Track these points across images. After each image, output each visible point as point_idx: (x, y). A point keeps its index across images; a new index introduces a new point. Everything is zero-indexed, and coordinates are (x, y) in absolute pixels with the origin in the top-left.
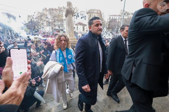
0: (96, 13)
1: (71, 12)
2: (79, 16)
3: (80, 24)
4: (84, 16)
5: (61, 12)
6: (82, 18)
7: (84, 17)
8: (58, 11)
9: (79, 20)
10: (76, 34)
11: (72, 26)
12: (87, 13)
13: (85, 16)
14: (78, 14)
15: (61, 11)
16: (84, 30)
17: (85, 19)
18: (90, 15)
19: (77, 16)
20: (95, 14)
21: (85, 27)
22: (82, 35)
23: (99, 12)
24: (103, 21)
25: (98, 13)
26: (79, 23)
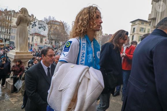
0: (58, 25)
1: (26, 20)
2: (36, 25)
3: (38, 35)
4: (42, 26)
5: (9, 17)
6: (40, 28)
7: (42, 28)
8: (4, 14)
9: (36, 29)
10: (30, 46)
11: (25, 38)
12: (48, 24)
13: (45, 27)
14: (34, 23)
15: (10, 15)
16: (41, 41)
17: (44, 30)
18: (51, 26)
19: (33, 25)
20: (57, 26)
21: (44, 39)
22: (39, 48)
23: (61, 24)
24: (66, 35)
25: (60, 26)
26: (36, 33)
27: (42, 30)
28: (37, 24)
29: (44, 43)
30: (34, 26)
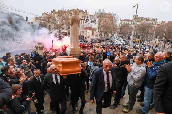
0: (107, 17)
2: (88, 20)
3: (90, 28)
4: (94, 20)
5: (70, 15)
6: (91, 22)
8: (67, 14)
9: (89, 24)
10: (85, 38)
12: (98, 17)
13: (96, 20)
14: (87, 18)
15: (70, 14)
16: (93, 34)
17: (95, 24)
18: (101, 19)
20: (106, 19)
21: (95, 32)
22: (91, 40)
23: (110, 16)
24: (114, 26)
25: (109, 18)
26: (88, 27)
27: (93, 23)
28: (89, 18)
29: (95, 35)
30: (87, 21)
